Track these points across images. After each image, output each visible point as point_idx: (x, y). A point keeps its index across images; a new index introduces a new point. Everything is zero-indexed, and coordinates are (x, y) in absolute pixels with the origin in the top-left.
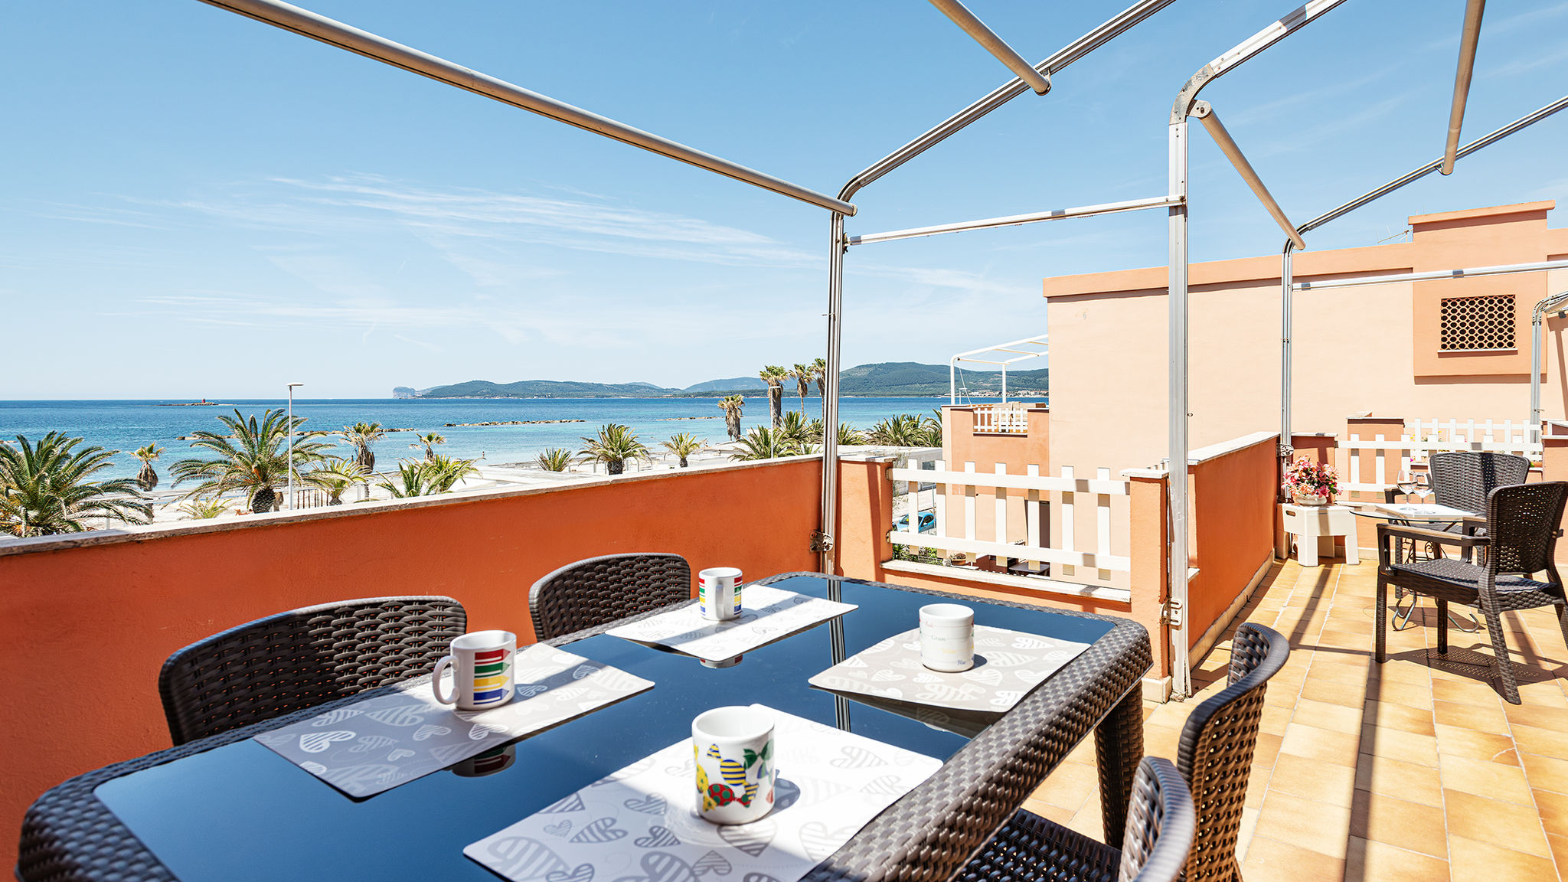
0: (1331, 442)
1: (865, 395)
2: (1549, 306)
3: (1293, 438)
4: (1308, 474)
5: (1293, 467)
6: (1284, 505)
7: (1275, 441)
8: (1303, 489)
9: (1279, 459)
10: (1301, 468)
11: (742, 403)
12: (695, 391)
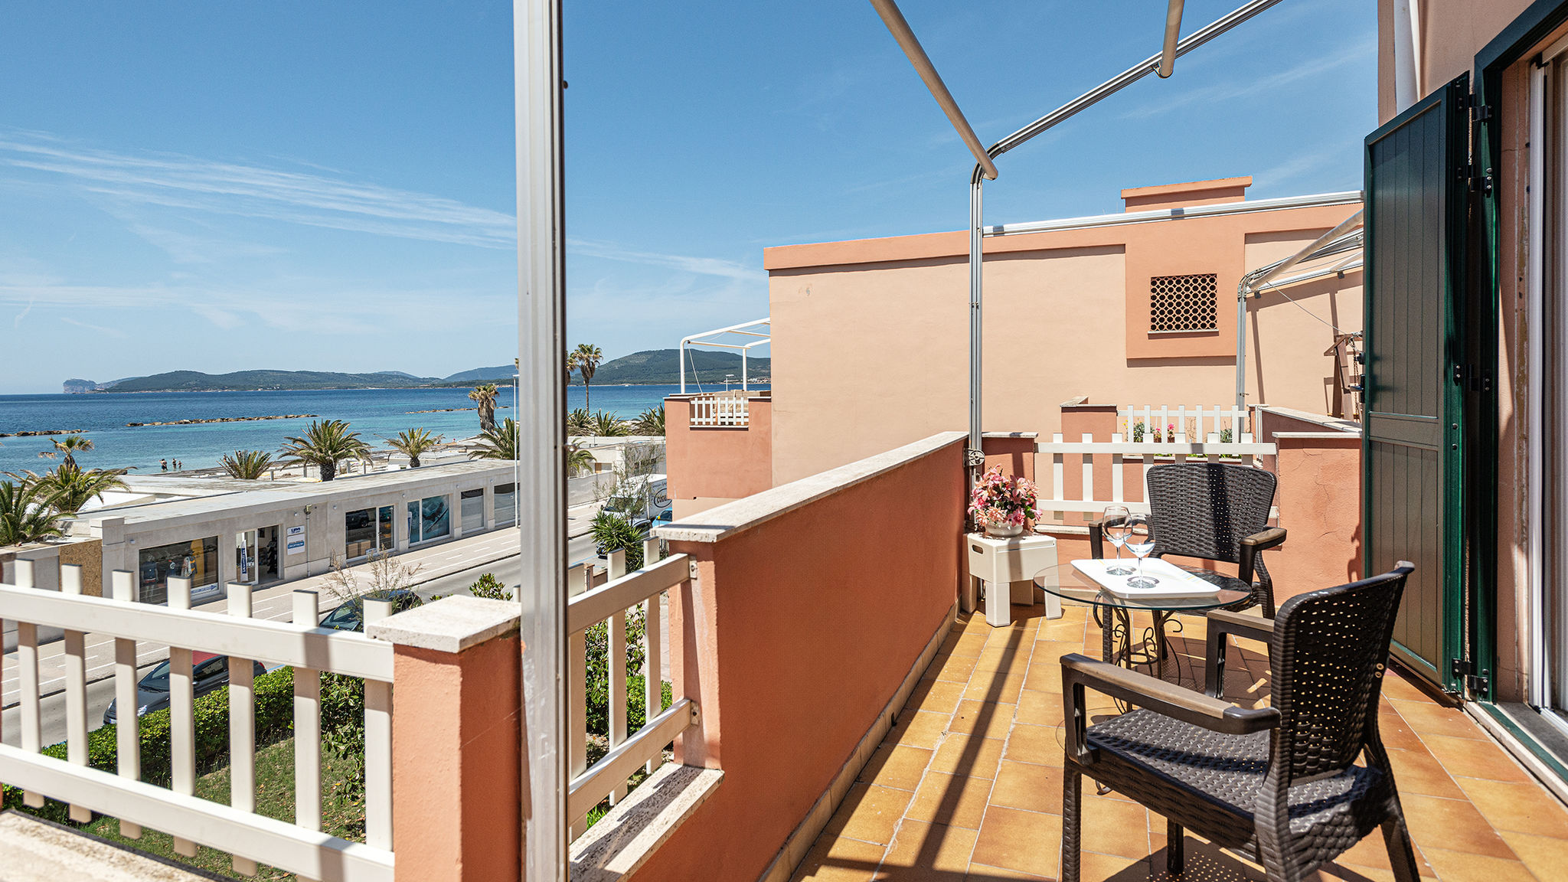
0: (1030, 445)
1: (643, 383)
2: (1253, 281)
3: (985, 441)
4: (1000, 492)
5: (982, 483)
6: (970, 536)
7: (962, 445)
8: (992, 515)
9: (967, 470)
10: (991, 484)
11: (496, 393)
12: (456, 380)
